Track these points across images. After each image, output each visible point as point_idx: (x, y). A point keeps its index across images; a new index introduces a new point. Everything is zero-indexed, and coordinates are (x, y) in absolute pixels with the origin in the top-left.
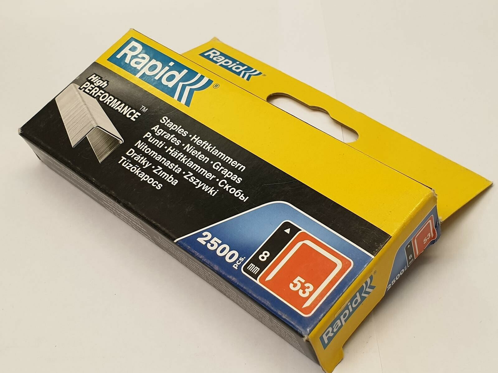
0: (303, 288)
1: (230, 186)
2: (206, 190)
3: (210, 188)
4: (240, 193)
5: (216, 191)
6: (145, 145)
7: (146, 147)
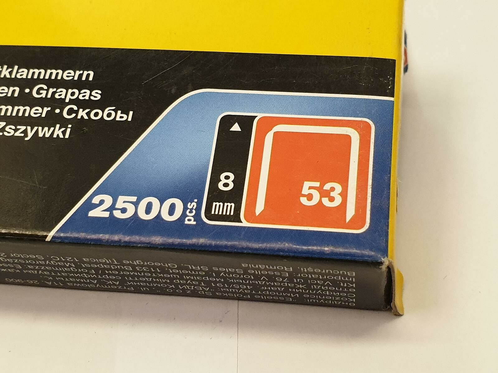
0: (325, 194)
1: (87, 110)
2: (47, 135)
3: (52, 129)
4: (113, 113)
5: (67, 128)
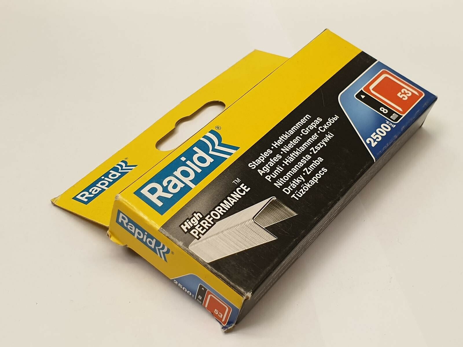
0: (405, 94)
3: (326, 137)
6: (280, 180)
7: (281, 179)
